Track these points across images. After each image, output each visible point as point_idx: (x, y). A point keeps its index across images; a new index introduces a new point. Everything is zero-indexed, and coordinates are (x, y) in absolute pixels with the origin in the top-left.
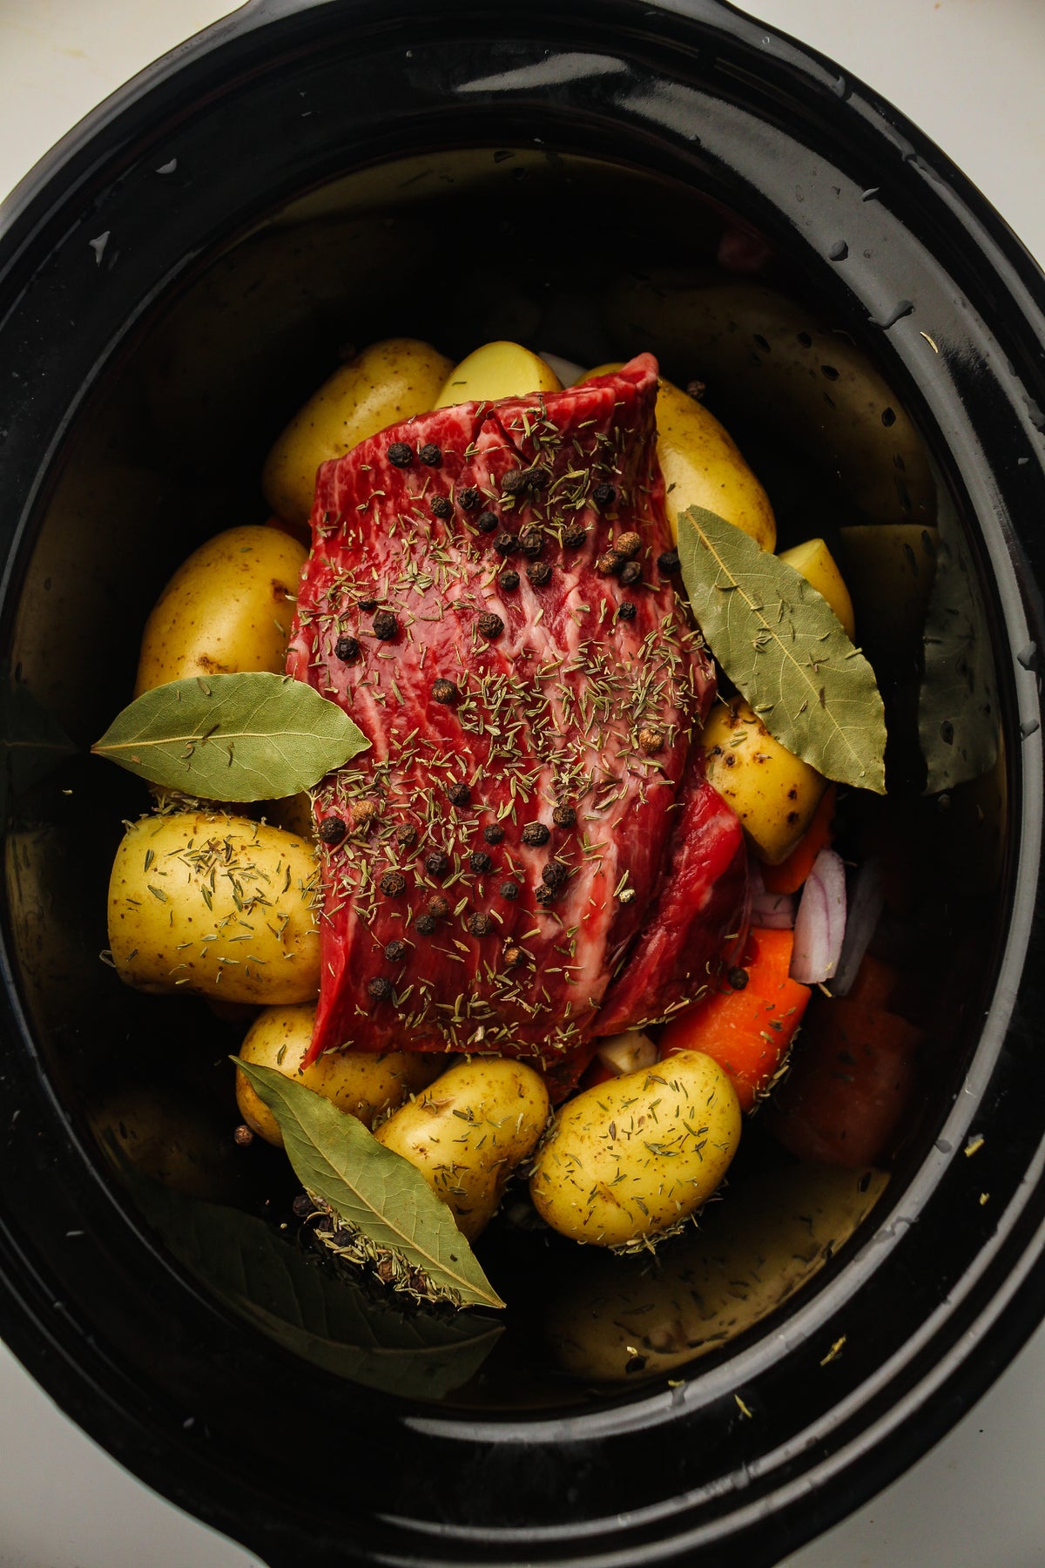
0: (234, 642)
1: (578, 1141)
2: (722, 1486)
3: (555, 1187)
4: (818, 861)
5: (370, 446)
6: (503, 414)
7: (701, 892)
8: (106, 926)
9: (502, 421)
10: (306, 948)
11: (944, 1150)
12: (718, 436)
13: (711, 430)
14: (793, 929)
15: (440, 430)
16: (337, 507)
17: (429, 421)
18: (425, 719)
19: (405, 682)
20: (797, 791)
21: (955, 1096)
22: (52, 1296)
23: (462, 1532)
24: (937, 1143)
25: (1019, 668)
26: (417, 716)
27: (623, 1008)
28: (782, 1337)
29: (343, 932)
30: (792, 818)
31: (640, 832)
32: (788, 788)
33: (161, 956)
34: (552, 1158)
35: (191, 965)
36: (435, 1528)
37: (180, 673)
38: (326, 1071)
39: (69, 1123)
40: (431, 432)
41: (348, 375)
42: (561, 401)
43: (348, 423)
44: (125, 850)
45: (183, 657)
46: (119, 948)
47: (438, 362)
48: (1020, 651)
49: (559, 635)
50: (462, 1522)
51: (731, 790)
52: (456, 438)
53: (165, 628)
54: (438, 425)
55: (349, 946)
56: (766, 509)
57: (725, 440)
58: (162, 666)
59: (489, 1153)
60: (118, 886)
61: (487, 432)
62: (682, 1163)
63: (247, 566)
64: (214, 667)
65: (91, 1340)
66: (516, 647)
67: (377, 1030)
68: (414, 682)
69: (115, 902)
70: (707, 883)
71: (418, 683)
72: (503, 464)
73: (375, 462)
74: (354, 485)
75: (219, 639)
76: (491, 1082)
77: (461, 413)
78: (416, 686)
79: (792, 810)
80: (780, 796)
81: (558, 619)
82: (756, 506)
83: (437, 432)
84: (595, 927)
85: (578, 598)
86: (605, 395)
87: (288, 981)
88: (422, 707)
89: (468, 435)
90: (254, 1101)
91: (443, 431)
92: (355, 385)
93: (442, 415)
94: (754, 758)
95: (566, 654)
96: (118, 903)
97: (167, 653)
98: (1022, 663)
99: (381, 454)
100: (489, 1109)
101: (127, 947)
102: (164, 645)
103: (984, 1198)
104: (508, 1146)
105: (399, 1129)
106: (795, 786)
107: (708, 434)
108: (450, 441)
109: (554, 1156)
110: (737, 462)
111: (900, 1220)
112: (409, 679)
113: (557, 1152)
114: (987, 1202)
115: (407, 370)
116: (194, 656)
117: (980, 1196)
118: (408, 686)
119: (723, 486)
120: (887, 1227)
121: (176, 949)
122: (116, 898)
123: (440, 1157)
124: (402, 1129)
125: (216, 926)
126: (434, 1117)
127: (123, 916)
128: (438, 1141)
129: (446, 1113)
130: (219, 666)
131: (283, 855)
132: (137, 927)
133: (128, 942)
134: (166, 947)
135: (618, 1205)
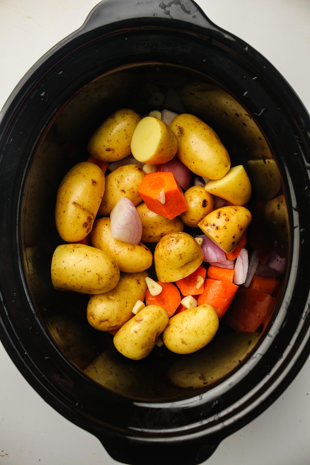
0: (82, 198)
1: (176, 328)
2: (211, 419)
3: (170, 340)
4: (241, 251)
8: (51, 276)
10: (104, 281)
11: (270, 337)
12: (214, 136)
13: (213, 135)
14: (234, 269)
20: (235, 236)
21: (273, 322)
22: (42, 374)
23: (146, 430)
24: (268, 334)
28: (227, 383)
30: (233, 243)
32: (232, 235)
33: (66, 284)
34: (169, 332)
35: (74, 286)
36: (139, 430)
37: (68, 206)
39: (44, 330)
41: (111, 120)
43: (111, 134)
44: (55, 256)
45: (68, 202)
46: (54, 282)
47: (136, 116)
50: (146, 428)
51: (217, 236)
53: (63, 193)
56: (228, 157)
57: (216, 137)
58: (63, 204)
59: (153, 332)
60: (54, 266)
62: (203, 334)
63: (84, 175)
64: (77, 205)
65: (52, 384)
69: (53, 270)
75: (78, 197)
76: (153, 313)
79: (233, 241)
80: (230, 238)
82: (225, 156)
90: (92, 320)
92: (113, 123)
94: (224, 227)
97: (64, 200)
100: (153, 321)
101: (57, 282)
102: (63, 198)
104: (158, 329)
105: (130, 327)
106: (235, 235)
107: (212, 136)
109: (169, 331)
110: (220, 144)
111: (258, 354)
113: (170, 330)
115: (127, 119)
116: (71, 202)
119: (216, 151)
120: (254, 355)
121: (70, 282)
122: (53, 269)
123: (141, 334)
124: (131, 326)
125: (80, 277)
126: (139, 323)
127: (55, 274)
128: (140, 329)
129: (142, 322)
130: (78, 205)
131: (97, 257)
132: (59, 277)
133: (57, 280)
134: (67, 282)
135: (186, 345)
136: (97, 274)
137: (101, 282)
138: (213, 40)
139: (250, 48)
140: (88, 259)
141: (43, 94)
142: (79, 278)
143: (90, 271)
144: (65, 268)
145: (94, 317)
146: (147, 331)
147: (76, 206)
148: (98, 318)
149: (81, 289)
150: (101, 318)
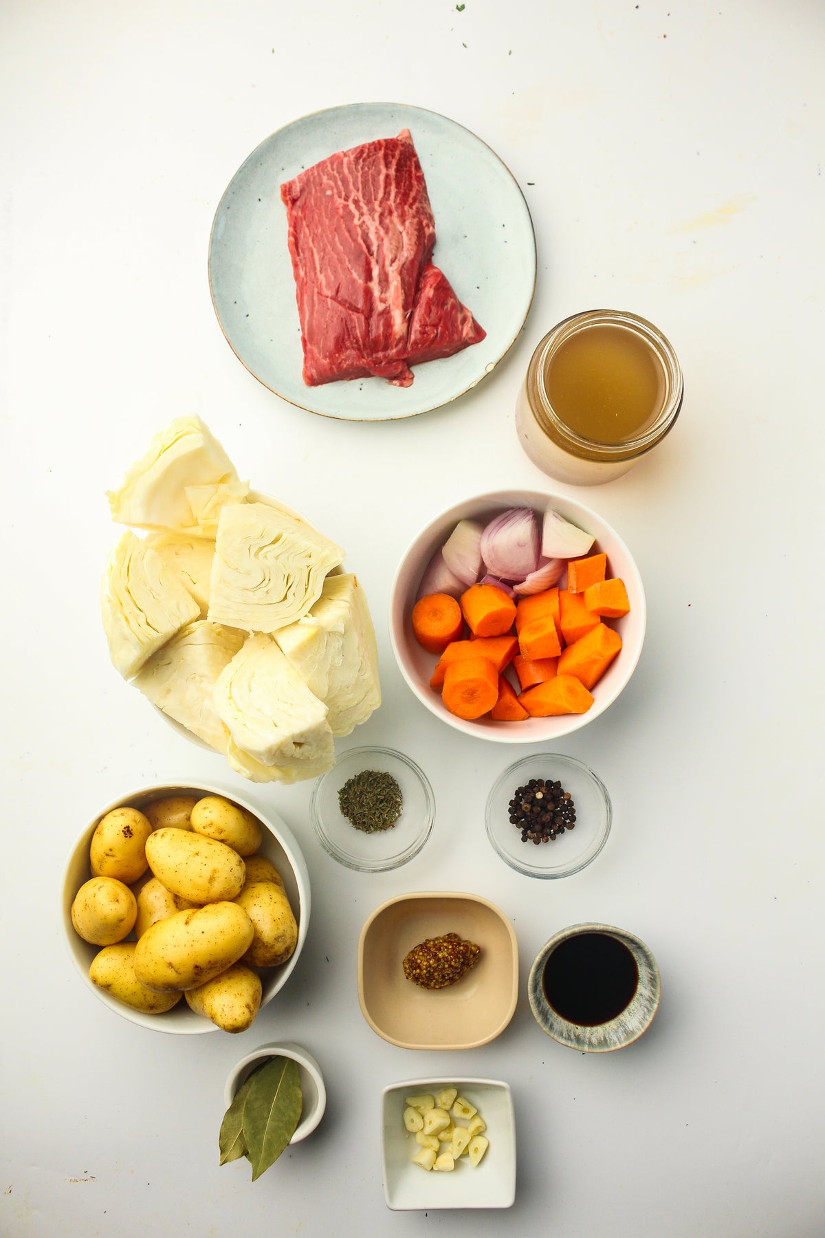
81: (373, 213)
85: (380, 207)
91: (334, 158)
95: (376, 223)
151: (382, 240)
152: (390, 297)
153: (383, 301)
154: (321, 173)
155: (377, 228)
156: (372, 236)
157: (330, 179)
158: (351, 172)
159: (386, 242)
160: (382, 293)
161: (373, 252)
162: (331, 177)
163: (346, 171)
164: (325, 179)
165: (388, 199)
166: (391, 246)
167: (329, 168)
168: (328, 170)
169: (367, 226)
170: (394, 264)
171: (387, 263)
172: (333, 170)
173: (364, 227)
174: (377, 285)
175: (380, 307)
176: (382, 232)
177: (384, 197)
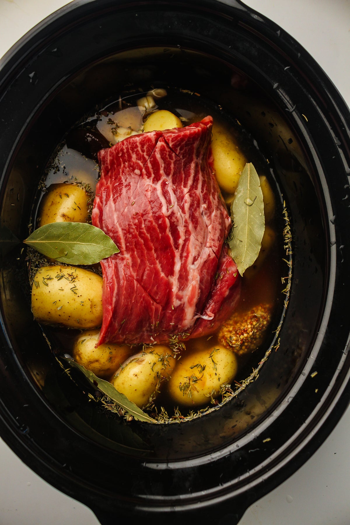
5: (120, 145)
6: (166, 136)
7: (225, 292)
8: (30, 303)
9: (166, 138)
10: (98, 309)
11: (304, 375)
15: (144, 140)
16: (109, 165)
17: (141, 137)
18: (138, 236)
19: (131, 223)
21: (308, 359)
24: (302, 373)
25: (331, 224)
26: (136, 235)
27: (200, 329)
28: (253, 434)
29: (111, 304)
31: (207, 272)
33: (49, 313)
35: (59, 315)
37: (55, 219)
38: (104, 350)
40: (141, 141)
42: (185, 132)
44: (37, 277)
45: (56, 214)
46: (35, 310)
48: (331, 218)
49: (183, 208)
52: (150, 143)
53: (50, 204)
54: (144, 138)
55: (113, 309)
57: (234, 144)
58: (49, 217)
60: (35, 290)
61: (160, 141)
64: (66, 217)
66: (169, 212)
67: (121, 336)
68: (135, 223)
69: (34, 295)
70: (227, 288)
71: (136, 223)
72: (165, 152)
73: (122, 150)
74: (115, 157)
75: (68, 209)
77: (152, 135)
78: (135, 225)
81: (182, 203)
83: (143, 141)
84: (192, 302)
85: (189, 196)
86: (199, 130)
87: (92, 320)
88: (137, 231)
89: (154, 142)
91: (145, 141)
93: (145, 135)
95: (185, 215)
96: (35, 295)
97: (50, 212)
98: (332, 222)
99: (124, 147)
100: (157, 361)
101: (38, 310)
102: (49, 209)
103: (316, 391)
104: (163, 373)
107: (229, 141)
108: (147, 144)
111: (290, 397)
112: (133, 222)
114: (318, 392)
116: (60, 214)
117: (315, 390)
118: (132, 224)
120: (286, 399)
121: (55, 310)
122: (34, 293)
123: (142, 377)
124: (129, 369)
125: (68, 303)
126: (139, 364)
127: (37, 299)
128: (141, 372)
129: (144, 363)
130: (68, 217)
131: (90, 279)
132: (42, 303)
133: (38, 308)
134: (51, 309)
135: (198, 392)
136: (89, 299)
137: (94, 310)
138: (239, 21)
139: (283, 31)
140: (79, 281)
141: (31, 75)
142: (66, 305)
143: (81, 296)
144: (49, 292)
145: (81, 356)
146: (150, 374)
147: (66, 219)
148: (86, 358)
149: (69, 319)
150: (90, 358)
151: (190, 235)
152: (186, 295)
153: (179, 298)
154: (131, 152)
155: (186, 222)
156: (181, 229)
157: (139, 159)
158: (163, 157)
159: (192, 238)
160: (179, 291)
161: (179, 245)
162: (140, 157)
163: (158, 156)
164: (134, 156)
165: (196, 188)
166: (197, 243)
167: (139, 149)
168: (138, 151)
169: (176, 218)
170: (195, 263)
171: (190, 259)
172: (143, 151)
173: (174, 219)
174: (177, 280)
175: (176, 303)
176: (191, 227)
177: (193, 184)
